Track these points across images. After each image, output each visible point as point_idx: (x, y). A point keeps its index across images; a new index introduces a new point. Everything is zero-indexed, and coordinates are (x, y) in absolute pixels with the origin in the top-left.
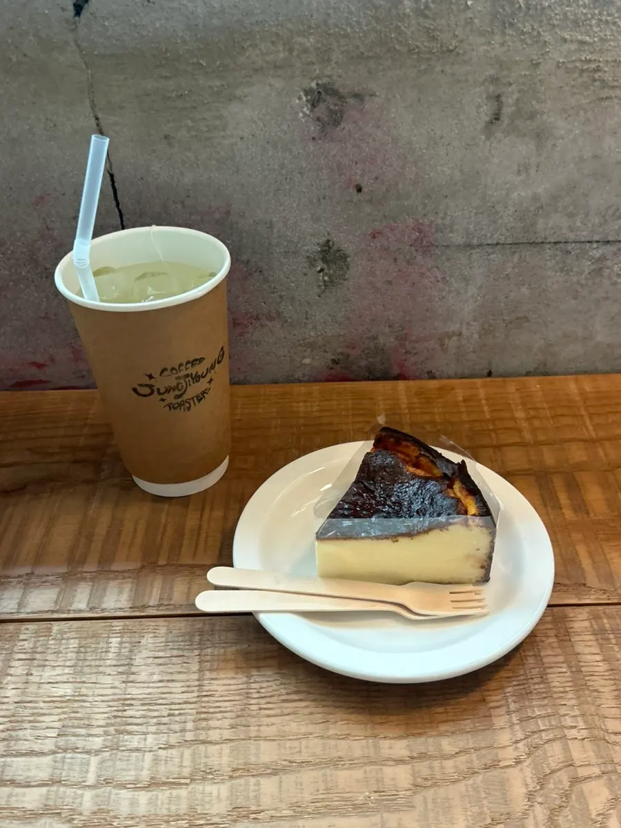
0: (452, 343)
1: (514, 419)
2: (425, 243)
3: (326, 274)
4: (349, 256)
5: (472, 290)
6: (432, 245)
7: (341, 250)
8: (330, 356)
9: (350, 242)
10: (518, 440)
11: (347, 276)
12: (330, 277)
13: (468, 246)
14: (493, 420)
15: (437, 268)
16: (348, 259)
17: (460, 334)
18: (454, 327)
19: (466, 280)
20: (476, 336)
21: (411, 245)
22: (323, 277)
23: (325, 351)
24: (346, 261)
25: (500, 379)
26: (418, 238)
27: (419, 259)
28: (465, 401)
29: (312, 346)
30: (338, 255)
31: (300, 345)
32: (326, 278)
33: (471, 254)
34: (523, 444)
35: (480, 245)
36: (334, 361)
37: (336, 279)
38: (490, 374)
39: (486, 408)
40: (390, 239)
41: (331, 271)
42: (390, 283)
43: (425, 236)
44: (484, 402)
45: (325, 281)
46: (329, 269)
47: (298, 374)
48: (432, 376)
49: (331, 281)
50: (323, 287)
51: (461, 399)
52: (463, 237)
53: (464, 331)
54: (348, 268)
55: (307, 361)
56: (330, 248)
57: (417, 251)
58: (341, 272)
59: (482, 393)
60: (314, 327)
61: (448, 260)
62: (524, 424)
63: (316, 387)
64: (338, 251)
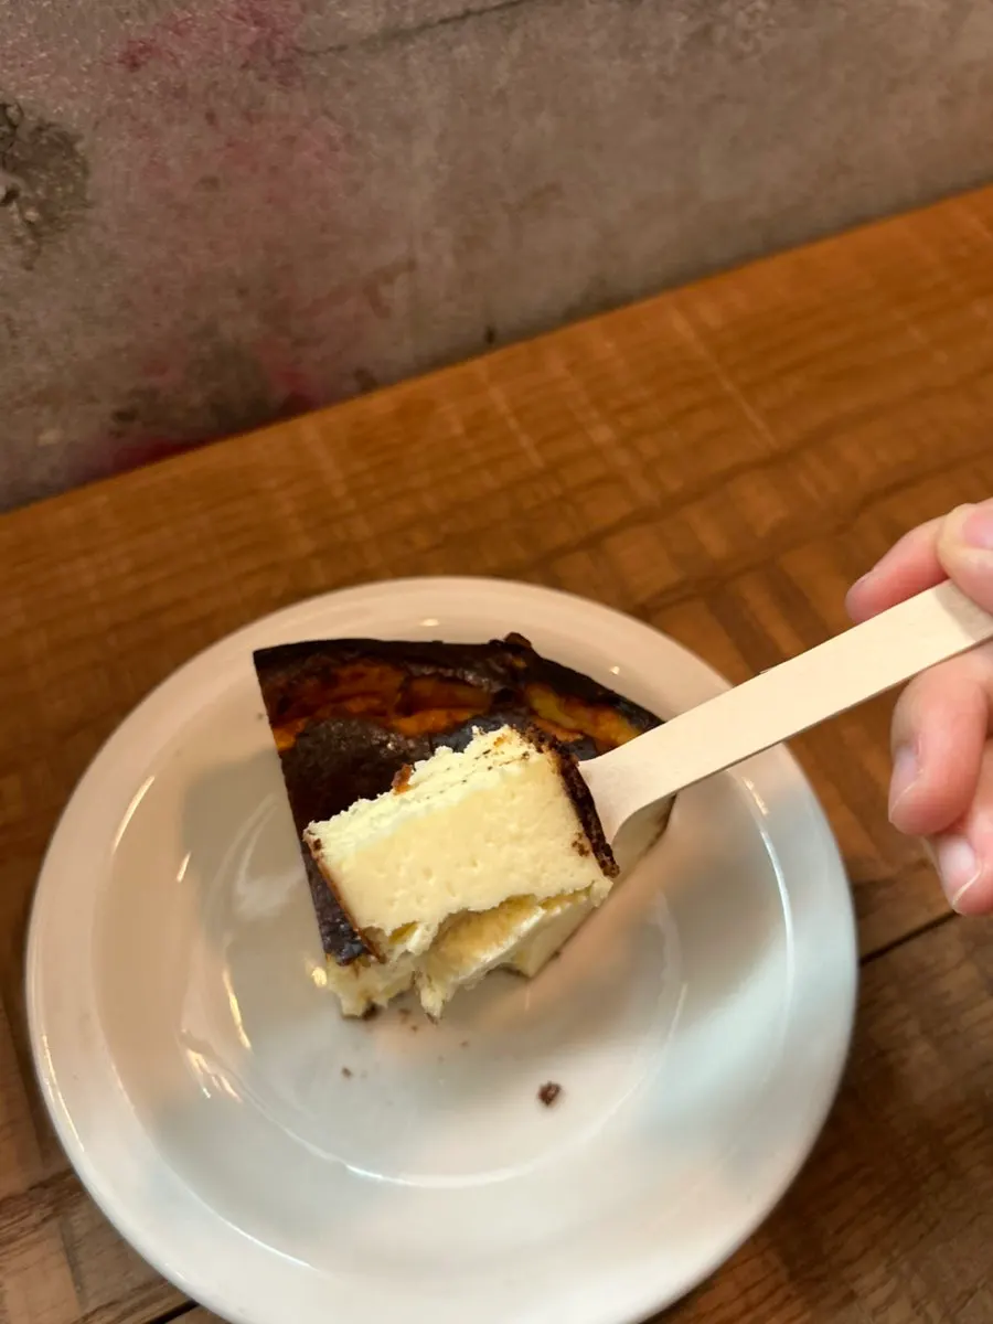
0: (396, 294)
1: (596, 451)
2: (279, 54)
3: (29, 203)
4: (79, 137)
5: (423, 150)
6: (299, 50)
7: (50, 125)
8: (107, 407)
9: (72, 96)
10: (624, 508)
11: (89, 196)
12: (41, 206)
13: (396, 36)
14: (553, 469)
15: (326, 113)
16: (79, 146)
17: (411, 265)
18: (393, 252)
19: (404, 128)
20: (449, 261)
21: (245, 66)
22: (21, 212)
23: (92, 400)
24: (72, 153)
25: (521, 347)
26: (257, 43)
27: (274, 97)
28: (471, 431)
29: (48, 397)
30: (44, 142)
31: (19, 405)
32: (32, 214)
33: (405, 58)
34: (642, 517)
35: (424, 27)
36: (121, 416)
37: (62, 209)
38: (491, 339)
39: (525, 441)
40: (183, 63)
41: (40, 192)
42: (211, 183)
43: (276, 32)
44: (513, 423)
45: (30, 224)
46: (33, 188)
47: (39, 473)
48: (368, 383)
49: (50, 219)
50: (30, 242)
51: (458, 430)
52: (377, 14)
53: (423, 257)
54: (86, 172)
55: (49, 437)
56: (14, 127)
57: (263, 78)
58: (71, 188)
59: (498, 396)
60: (43, 351)
61: (350, 84)
62: (622, 459)
63: (99, 498)
64: (40, 129)
